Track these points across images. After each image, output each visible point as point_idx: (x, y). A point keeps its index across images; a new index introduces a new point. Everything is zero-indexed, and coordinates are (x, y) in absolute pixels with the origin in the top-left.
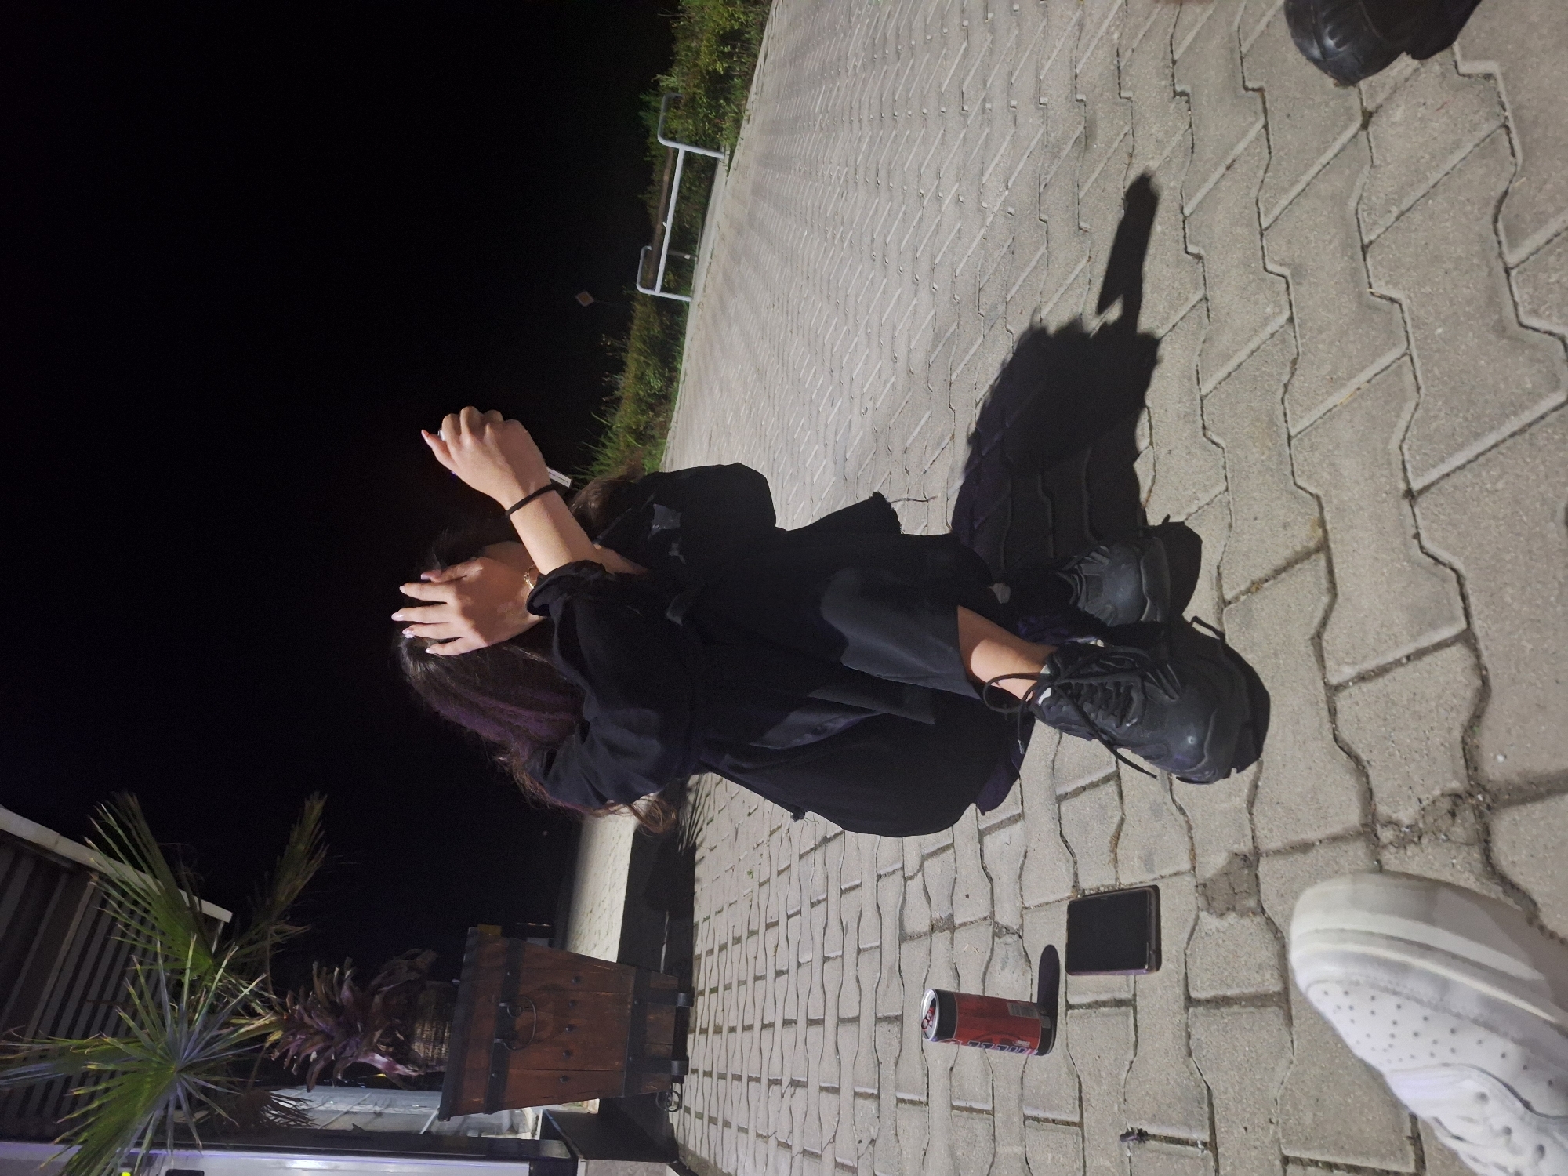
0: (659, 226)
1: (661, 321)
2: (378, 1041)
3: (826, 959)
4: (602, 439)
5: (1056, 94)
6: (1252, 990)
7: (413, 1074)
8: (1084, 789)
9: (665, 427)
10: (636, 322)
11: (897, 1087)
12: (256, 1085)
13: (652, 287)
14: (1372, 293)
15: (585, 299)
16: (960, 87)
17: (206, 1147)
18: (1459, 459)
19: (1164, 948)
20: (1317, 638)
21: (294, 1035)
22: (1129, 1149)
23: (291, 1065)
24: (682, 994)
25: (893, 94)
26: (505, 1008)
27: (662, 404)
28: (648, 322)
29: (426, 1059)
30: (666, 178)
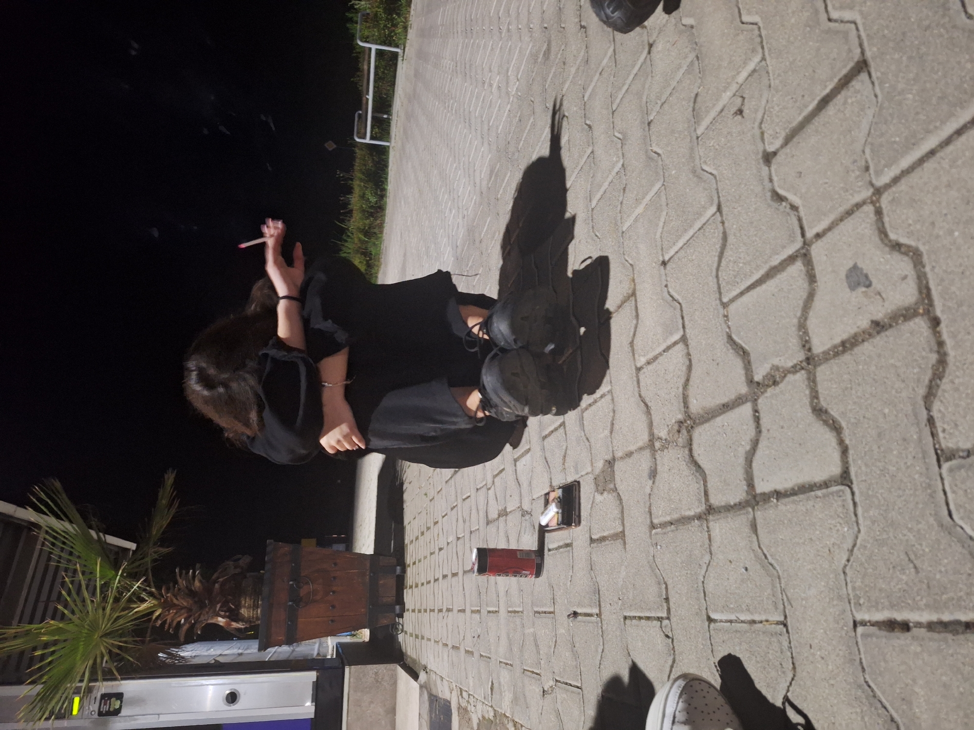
0: (364, 98)
1: (373, 159)
2: (219, 610)
3: (458, 539)
4: (344, 237)
5: (536, 25)
6: (612, 532)
7: (243, 627)
8: (552, 432)
9: (381, 226)
10: (358, 161)
11: (487, 605)
12: (150, 641)
13: (364, 137)
14: (652, 150)
15: (331, 146)
16: (498, 14)
17: (122, 679)
18: (680, 244)
19: (582, 514)
20: (632, 344)
21: (169, 611)
22: (571, 622)
23: (169, 629)
24: (398, 568)
25: (471, 16)
26: (293, 584)
27: (378, 212)
28: (364, 160)
29: (249, 617)
30: (366, 67)
